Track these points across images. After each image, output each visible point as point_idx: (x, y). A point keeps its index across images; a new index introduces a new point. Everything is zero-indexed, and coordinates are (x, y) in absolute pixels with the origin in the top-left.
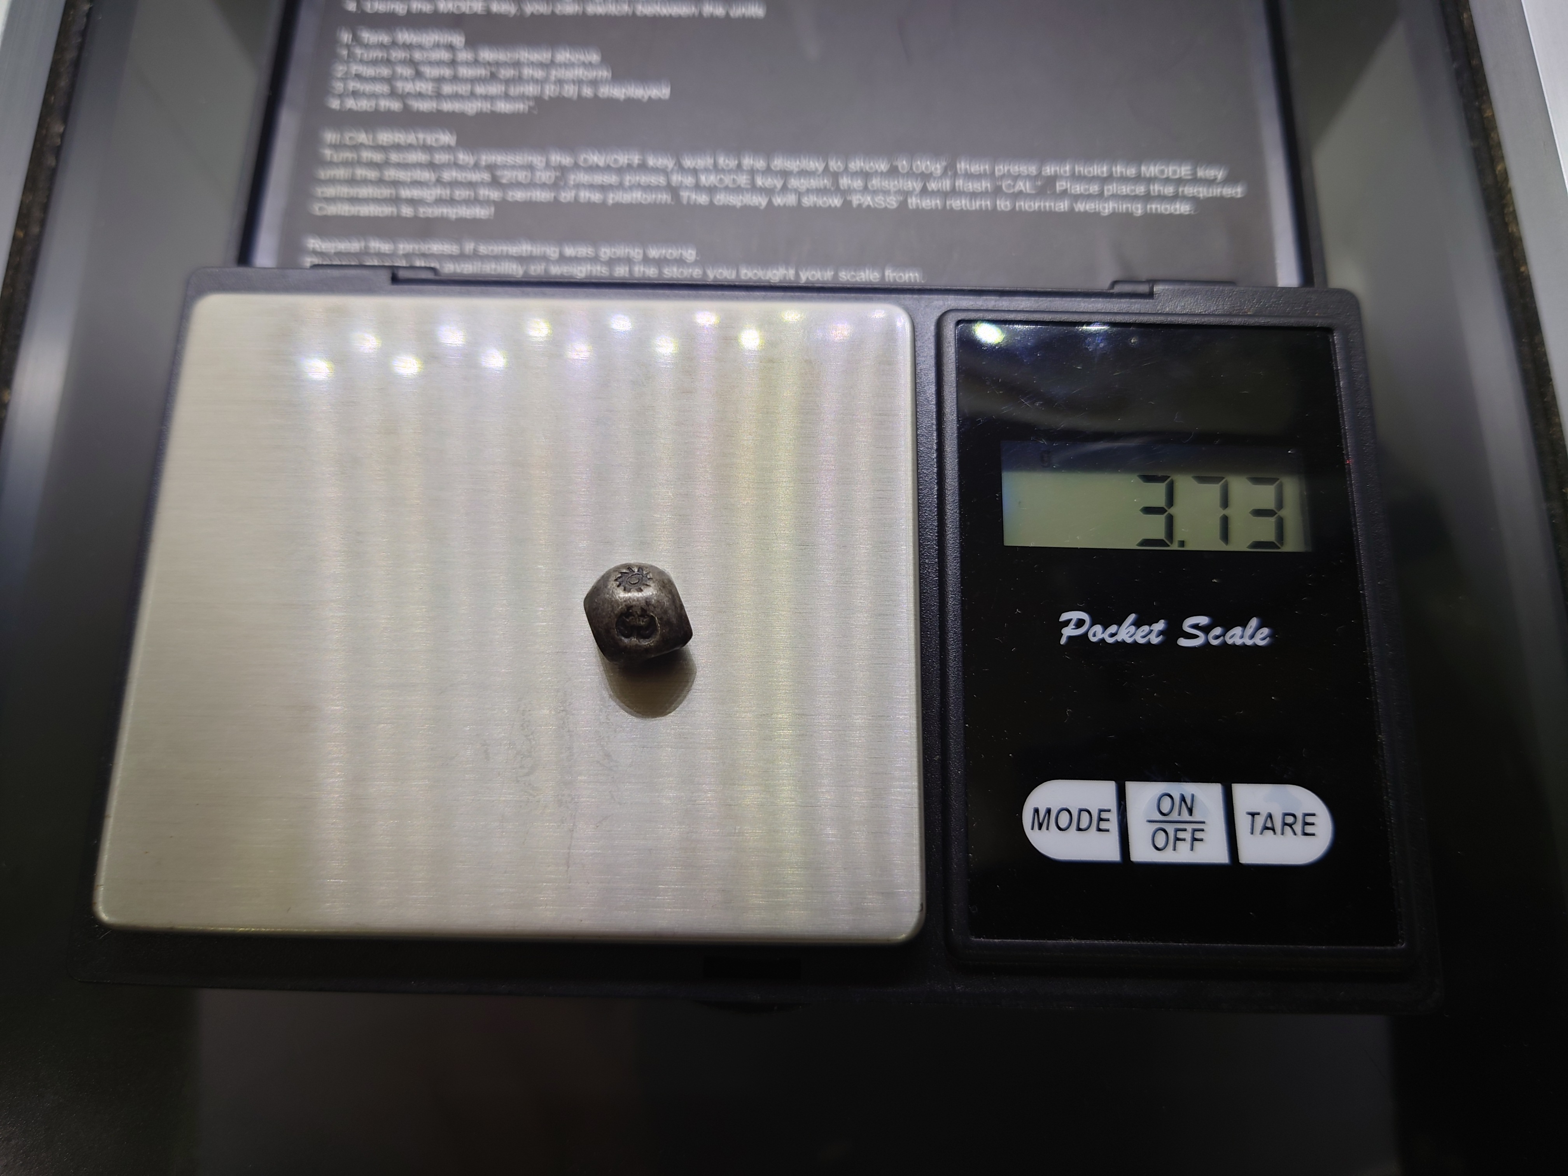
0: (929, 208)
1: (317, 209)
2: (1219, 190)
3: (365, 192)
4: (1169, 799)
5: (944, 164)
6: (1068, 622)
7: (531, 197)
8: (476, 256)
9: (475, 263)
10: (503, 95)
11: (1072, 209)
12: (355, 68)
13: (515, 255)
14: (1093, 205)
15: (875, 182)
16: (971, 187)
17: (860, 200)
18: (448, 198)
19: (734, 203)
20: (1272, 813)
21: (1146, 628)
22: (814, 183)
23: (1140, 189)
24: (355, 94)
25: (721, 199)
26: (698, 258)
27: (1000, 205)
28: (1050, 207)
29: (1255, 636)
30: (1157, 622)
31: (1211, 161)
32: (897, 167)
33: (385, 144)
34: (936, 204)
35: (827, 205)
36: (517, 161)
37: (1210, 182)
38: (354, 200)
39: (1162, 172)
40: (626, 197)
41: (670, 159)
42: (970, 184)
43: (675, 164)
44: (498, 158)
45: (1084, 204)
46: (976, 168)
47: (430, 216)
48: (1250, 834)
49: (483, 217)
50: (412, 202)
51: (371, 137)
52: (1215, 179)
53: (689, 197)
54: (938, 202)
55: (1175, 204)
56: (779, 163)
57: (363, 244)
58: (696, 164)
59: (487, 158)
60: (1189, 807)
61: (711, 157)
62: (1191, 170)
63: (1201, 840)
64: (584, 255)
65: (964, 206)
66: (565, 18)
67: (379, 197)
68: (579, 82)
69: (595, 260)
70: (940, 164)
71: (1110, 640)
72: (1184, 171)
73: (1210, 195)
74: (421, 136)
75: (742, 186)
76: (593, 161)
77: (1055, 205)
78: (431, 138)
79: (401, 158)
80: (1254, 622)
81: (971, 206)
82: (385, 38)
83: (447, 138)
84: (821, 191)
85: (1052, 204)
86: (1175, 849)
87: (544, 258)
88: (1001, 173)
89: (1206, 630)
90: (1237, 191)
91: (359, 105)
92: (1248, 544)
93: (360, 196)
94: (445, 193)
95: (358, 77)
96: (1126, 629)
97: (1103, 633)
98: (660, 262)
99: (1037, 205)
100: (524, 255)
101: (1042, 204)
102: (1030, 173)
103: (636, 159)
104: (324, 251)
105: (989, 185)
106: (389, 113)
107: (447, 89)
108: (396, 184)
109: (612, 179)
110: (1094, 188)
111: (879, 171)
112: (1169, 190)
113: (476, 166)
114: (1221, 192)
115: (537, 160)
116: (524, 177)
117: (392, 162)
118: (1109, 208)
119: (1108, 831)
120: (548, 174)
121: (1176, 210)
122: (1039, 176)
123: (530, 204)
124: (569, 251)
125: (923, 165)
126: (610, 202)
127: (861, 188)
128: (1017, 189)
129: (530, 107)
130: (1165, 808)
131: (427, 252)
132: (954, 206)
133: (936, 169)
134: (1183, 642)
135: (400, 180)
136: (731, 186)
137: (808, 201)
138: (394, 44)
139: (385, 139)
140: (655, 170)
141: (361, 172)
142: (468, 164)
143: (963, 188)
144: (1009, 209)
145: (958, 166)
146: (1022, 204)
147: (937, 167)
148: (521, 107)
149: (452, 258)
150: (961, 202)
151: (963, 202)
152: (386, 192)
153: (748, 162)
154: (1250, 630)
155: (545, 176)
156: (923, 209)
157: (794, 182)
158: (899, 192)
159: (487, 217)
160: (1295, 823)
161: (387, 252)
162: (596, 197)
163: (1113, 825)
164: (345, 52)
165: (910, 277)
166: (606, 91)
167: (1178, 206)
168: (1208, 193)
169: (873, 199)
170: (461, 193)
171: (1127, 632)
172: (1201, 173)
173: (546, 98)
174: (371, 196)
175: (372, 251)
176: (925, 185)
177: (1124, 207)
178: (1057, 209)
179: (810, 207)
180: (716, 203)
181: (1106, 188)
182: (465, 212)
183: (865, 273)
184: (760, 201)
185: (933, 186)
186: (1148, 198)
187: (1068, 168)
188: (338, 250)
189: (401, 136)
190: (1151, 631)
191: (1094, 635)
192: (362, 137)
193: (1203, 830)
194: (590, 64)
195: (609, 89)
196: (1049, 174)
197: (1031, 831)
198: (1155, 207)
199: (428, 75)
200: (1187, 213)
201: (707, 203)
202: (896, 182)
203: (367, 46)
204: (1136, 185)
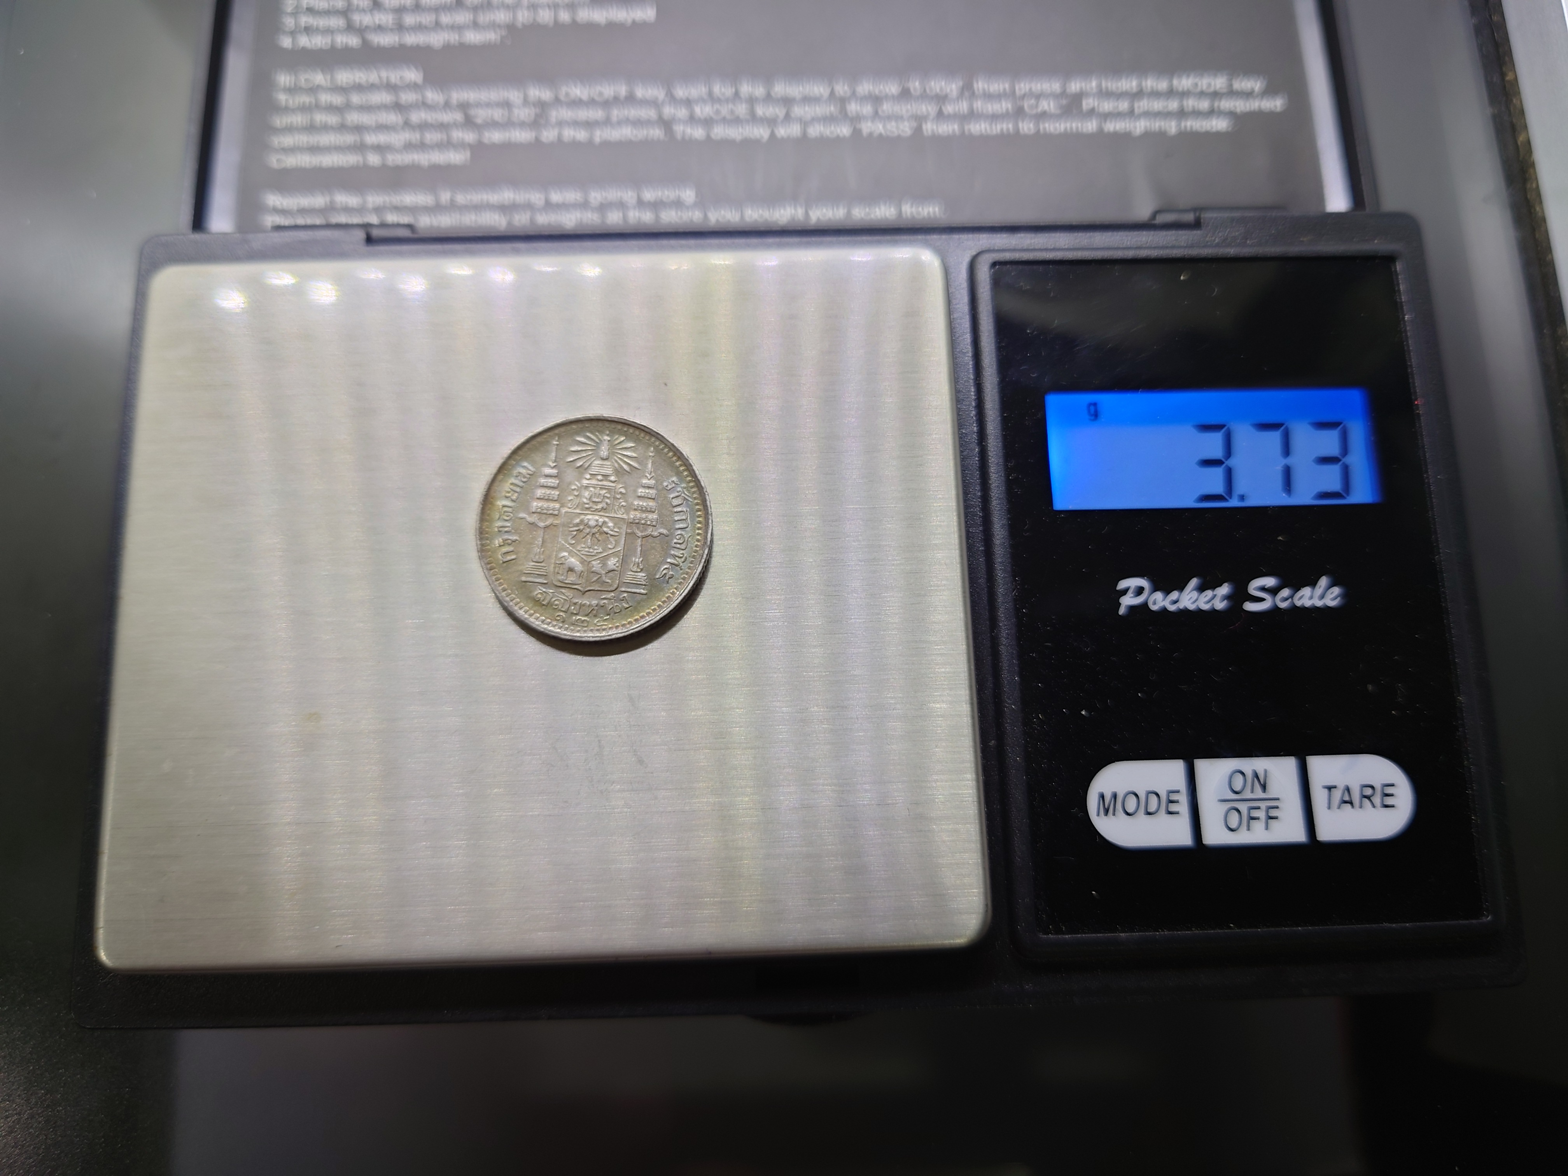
0: (946, 134)
1: (274, 161)
2: (1257, 104)
3: (326, 139)
4: (1241, 776)
5: (961, 84)
6: (1125, 592)
7: (509, 138)
8: (453, 207)
9: (453, 215)
10: (471, 23)
11: (1101, 129)
13: (496, 203)
14: (1123, 124)
15: (887, 107)
16: (990, 109)
17: (870, 127)
18: (418, 143)
19: (734, 136)
20: (1350, 786)
21: (1209, 593)
22: (819, 110)
23: (1173, 105)
24: (308, 30)
25: (719, 132)
26: (697, 200)
27: (1023, 129)
28: (1077, 128)
29: (1325, 596)
30: (1220, 585)
31: (1248, 71)
32: (909, 89)
33: (344, 85)
34: (954, 130)
35: (835, 135)
36: (492, 97)
37: (1248, 95)
38: (314, 149)
39: (1196, 85)
40: (615, 134)
41: (661, 88)
42: (989, 105)
43: (666, 95)
44: (471, 95)
45: (1114, 123)
46: (995, 87)
47: (400, 164)
48: (1326, 809)
49: (458, 163)
50: (379, 149)
51: (329, 77)
52: (1253, 91)
53: (684, 132)
54: (956, 126)
55: (1211, 120)
56: (780, 89)
57: (328, 199)
58: (689, 93)
59: (458, 95)
60: (1262, 783)
61: (705, 85)
62: (1227, 82)
63: (1276, 818)
64: (573, 200)
65: (983, 130)
67: (342, 145)
68: (555, 6)
69: (584, 205)
70: (956, 84)
71: (1172, 608)
72: (1219, 82)
73: (1248, 109)
74: (384, 74)
75: (741, 116)
76: (576, 94)
77: (1082, 125)
78: (395, 76)
79: (364, 100)
80: (1324, 581)
81: (991, 128)
83: (412, 75)
84: (828, 120)
85: (1080, 125)
86: (1248, 829)
87: (529, 206)
88: (1023, 92)
89: (1274, 591)
90: (1276, 104)
91: (313, 42)
92: (1312, 495)
93: (321, 144)
94: (415, 137)
96: (1188, 595)
97: (1164, 600)
98: (657, 206)
99: (1062, 126)
100: (506, 203)
101: (1069, 125)
102: (1053, 90)
103: (623, 90)
105: (1010, 106)
106: (347, 50)
108: (359, 129)
109: (597, 114)
110: (1124, 106)
111: (890, 94)
112: (1204, 105)
113: (447, 105)
114: (1259, 106)
115: (514, 96)
116: (500, 114)
117: (354, 104)
118: (1140, 127)
119: (1177, 813)
120: (527, 111)
121: (1212, 126)
122: (1063, 94)
123: (507, 147)
124: (556, 197)
125: (937, 85)
126: (597, 140)
127: (871, 115)
128: (1040, 110)
129: (502, 38)
130: (1238, 786)
131: (399, 204)
132: (973, 130)
133: (951, 90)
134: (1250, 607)
135: (364, 124)
136: (728, 117)
137: (814, 131)
139: (344, 79)
140: (645, 103)
141: (320, 118)
142: (438, 103)
143: (982, 111)
144: (1032, 131)
145: (975, 86)
146: (1047, 125)
147: (952, 87)
148: (491, 36)
149: (427, 209)
150: (980, 125)
151: (983, 126)
152: (349, 139)
153: (746, 89)
154: (1319, 589)
155: (524, 114)
156: (940, 135)
157: (797, 111)
158: (913, 117)
159: (462, 162)
160: (1372, 795)
161: (356, 205)
162: (581, 135)
163: (1183, 807)
165: (929, 213)
166: (585, 15)
167: (1214, 122)
168: (1246, 106)
169: (884, 127)
170: (431, 137)
171: (1189, 598)
172: (1237, 85)
173: (519, 25)
174: (333, 144)
175: (338, 205)
176: (941, 108)
177: (1157, 125)
178: (1085, 130)
179: (817, 137)
180: (713, 136)
181: (1136, 105)
182: (438, 157)
183: (880, 209)
184: (761, 132)
185: (949, 109)
186: (1182, 114)
187: (1094, 84)
189: (362, 75)
190: (1214, 596)
191: (1154, 603)
192: (319, 78)
193: (1277, 807)
195: (588, 13)
196: (1074, 91)
197: (1097, 817)
198: (1190, 124)
199: (387, 6)
200: (1224, 130)
201: (704, 138)
202: (909, 107)
204: (1168, 99)
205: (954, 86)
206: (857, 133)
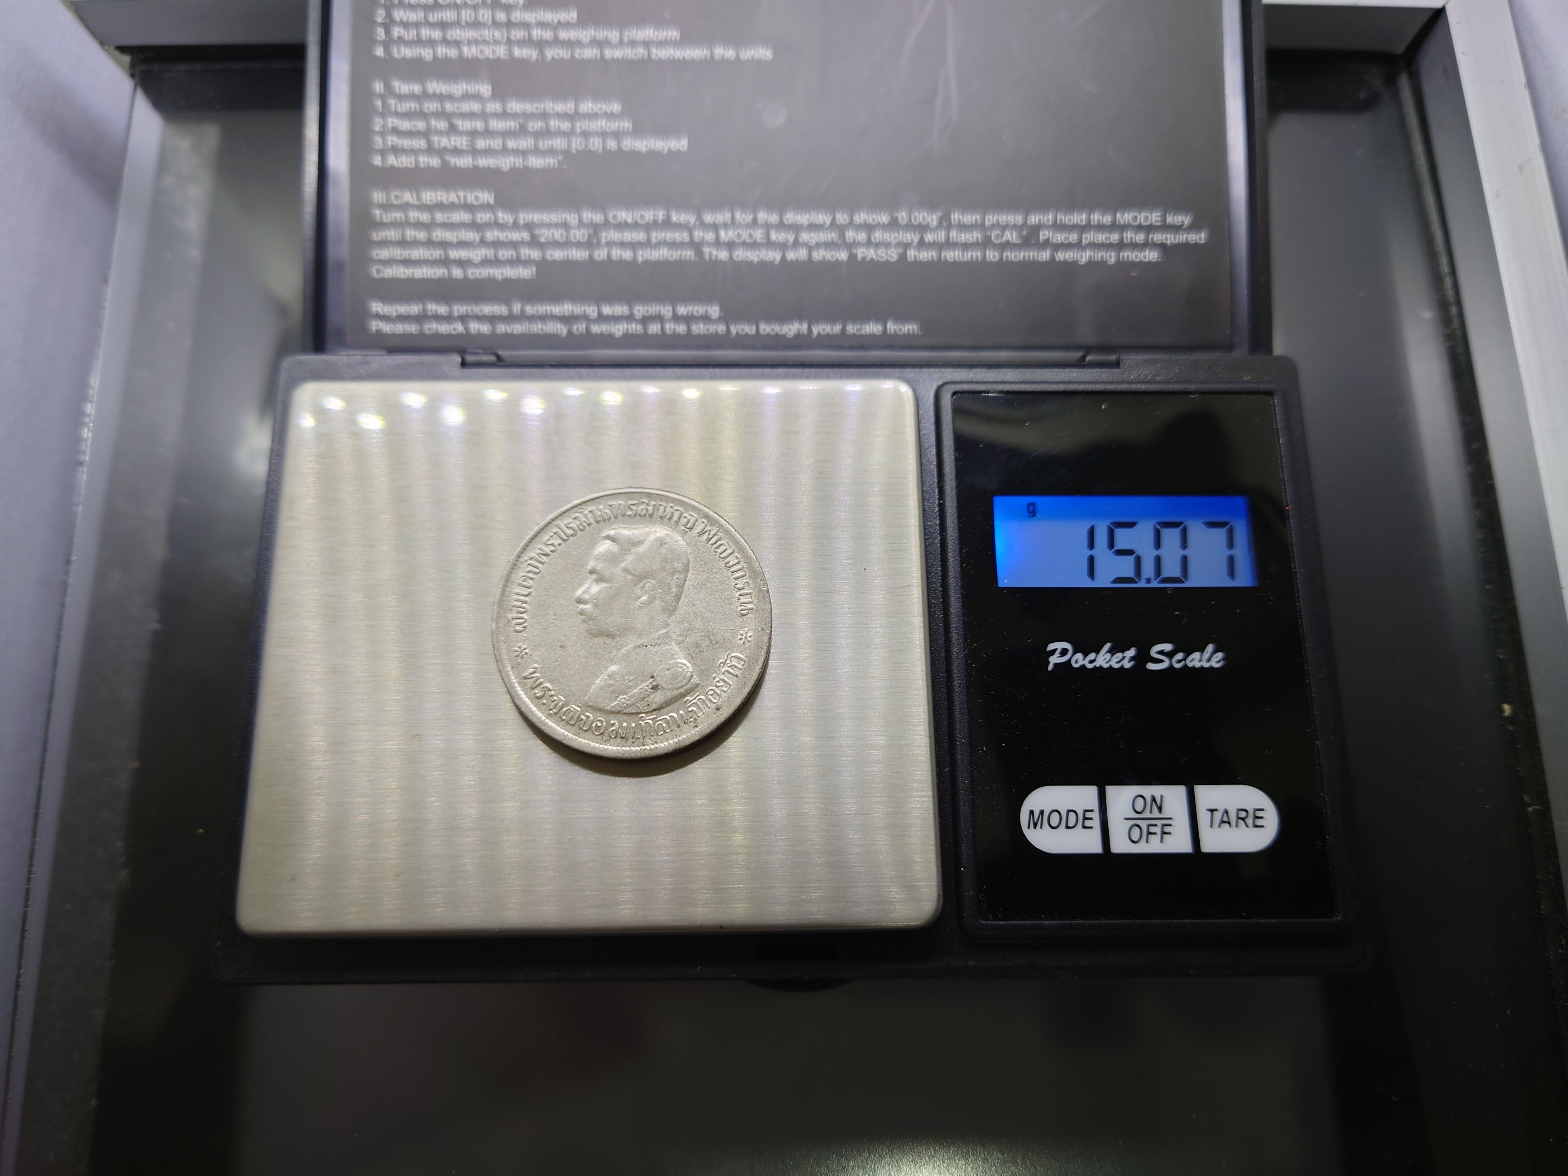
0: (926, 260)
1: (375, 272)
2: (1185, 236)
3: (417, 253)
5: (940, 214)
6: (1053, 652)
7: (568, 255)
8: (523, 317)
9: (523, 323)
10: (533, 148)
11: (1053, 258)
12: (392, 121)
13: (558, 314)
14: (1072, 254)
15: (878, 235)
16: (963, 238)
17: (863, 252)
18: (493, 258)
19: (752, 258)
21: (1119, 655)
22: (823, 237)
23: (1115, 237)
24: (396, 150)
25: (740, 254)
26: (722, 315)
27: (989, 256)
28: (1034, 256)
29: (1211, 659)
30: (1128, 649)
31: (1179, 209)
32: (897, 218)
33: (429, 203)
34: (932, 256)
35: (835, 259)
36: (552, 219)
37: (1178, 228)
38: (407, 262)
39: (1135, 218)
40: (655, 255)
41: (692, 213)
42: (963, 235)
43: (696, 220)
44: (535, 217)
45: (1064, 254)
46: (969, 218)
47: (479, 277)
49: (526, 277)
50: (462, 263)
51: (415, 195)
52: (1182, 225)
53: (710, 253)
54: (934, 253)
55: (1145, 252)
56: (791, 216)
57: (421, 307)
58: (715, 219)
59: (524, 217)
61: (728, 212)
62: (1161, 216)
64: (620, 314)
65: (957, 258)
66: (586, 63)
67: (430, 258)
68: (603, 134)
69: (630, 318)
70: (936, 215)
71: (1090, 666)
72: (1154, 217)
73: (1177, 241)
74: (462, 194)
75: (759, 241)
76: (622, 217)
77: (1038, 255)
78: (471, 197)
79: (446, 218)
80: (1209, 648)
81: (963, 257)
82: (417, 88)
83: (486, 197)
84: (828, 245)
85: (1036, 254)
87: (585, 318)
88: (991, 223)
89: (1171, 655)
90: (1200, 237)
91: (400, 162)
92: (1206, 579)
93: (413, 258)
94: (490, 253)
95: (396, 131)
96: (1102, 656)
97: (1083, 660)
98: (689, 319)
99: (1022, 255)
100: (566, 314)
101: (1027, 254)
102: (1016, 222)
103: (661, 215)
104: (387, 314)
105: (979, 235)
106: (429, 169)
107: (481, 144)
108: (444, 245)
109: (641, 236)
110: (1073, 237)
111: (881, 223)
112: (1140, 237)
113: (516, 226)
114: (1187, 238)
115: (572, 218)
116: (559, 234)
117: (438, 222)
118: (1086, 258)
120: (582, 231)
121: (1145, 257)
122: (1025, 223)
123: (567, 264)
124: (607, 310)
125: (921, 216)
126: (640, 259)
127: (865, 241)
128: (1004, 239)
129: (559, 162)
131: (480, 314)
132: (948, 258)
133: (932, 220)
134: (1151, 666)
135: (447, 240)
136: (748, 241)
137: (818, 255)
138: (425, 96)
139: (428, 198)
140: (679, 227)
141: (410, 233)
142: (508, 223)
143: (956, 240)
144: (997, 259)
145: (952, 217)
146: (1009, 254)
147: (933, 219)
148: (551, 161)
149: (503, 319)
150: (954, 253)
151: (957, 253)
152: (437, 253)
153: (762, 216)
154: (1205, 654)
155: (580, 235)
156: (921, 261)
157: (804, 237)
158: (899, 244)
159: (529, 277)
161: (444, 314)
162: (627, 255)
164: (379, 103)
165: (908, 330)
166: (628, 144)
167: (1147, 254)
168: (1175, 239)
169: (875, 252)
170: (505, 254)
171: (1103, 658)
172: (1170, 219)
173: (574, 151)
174: (422, 258)
175: (430, 313)
176: (922, 237)
177: (1099, 255)
178: (1039, 259)
179: (819, 261)
180: (735, 258)
181: (1084, 236)
182: (510, 273)
183: (869, 326)
184: (774, 256)
185: (929, 237)
186: (1121, 246)
187: (1051, 217)
188: (399, 313)
189: (443, 194)
190: (1123, 658)
191: (1076, 662)
192: (408, 197)
194: (612, 113)
195: (631, 141)
196: (1033, 223)
198: (1128, 255)
199: (460, 128)
200: (1155, 260)
201: (727, 259)
202: (896, 235)
203: (400, 97)
204: (1111, 233)
205: (934, 217)
206: (852, 257)
